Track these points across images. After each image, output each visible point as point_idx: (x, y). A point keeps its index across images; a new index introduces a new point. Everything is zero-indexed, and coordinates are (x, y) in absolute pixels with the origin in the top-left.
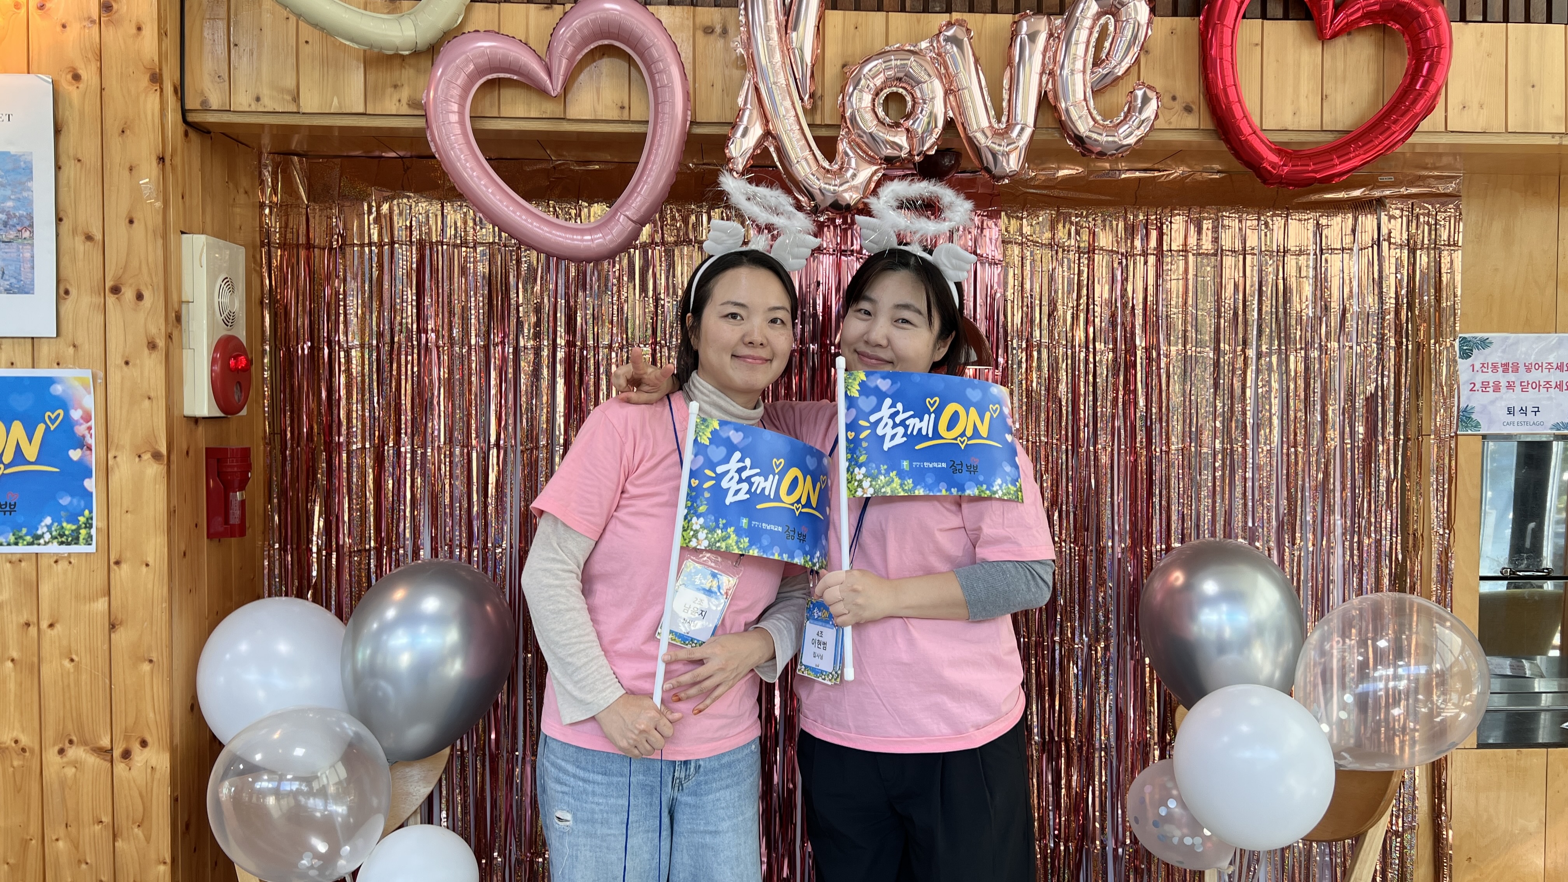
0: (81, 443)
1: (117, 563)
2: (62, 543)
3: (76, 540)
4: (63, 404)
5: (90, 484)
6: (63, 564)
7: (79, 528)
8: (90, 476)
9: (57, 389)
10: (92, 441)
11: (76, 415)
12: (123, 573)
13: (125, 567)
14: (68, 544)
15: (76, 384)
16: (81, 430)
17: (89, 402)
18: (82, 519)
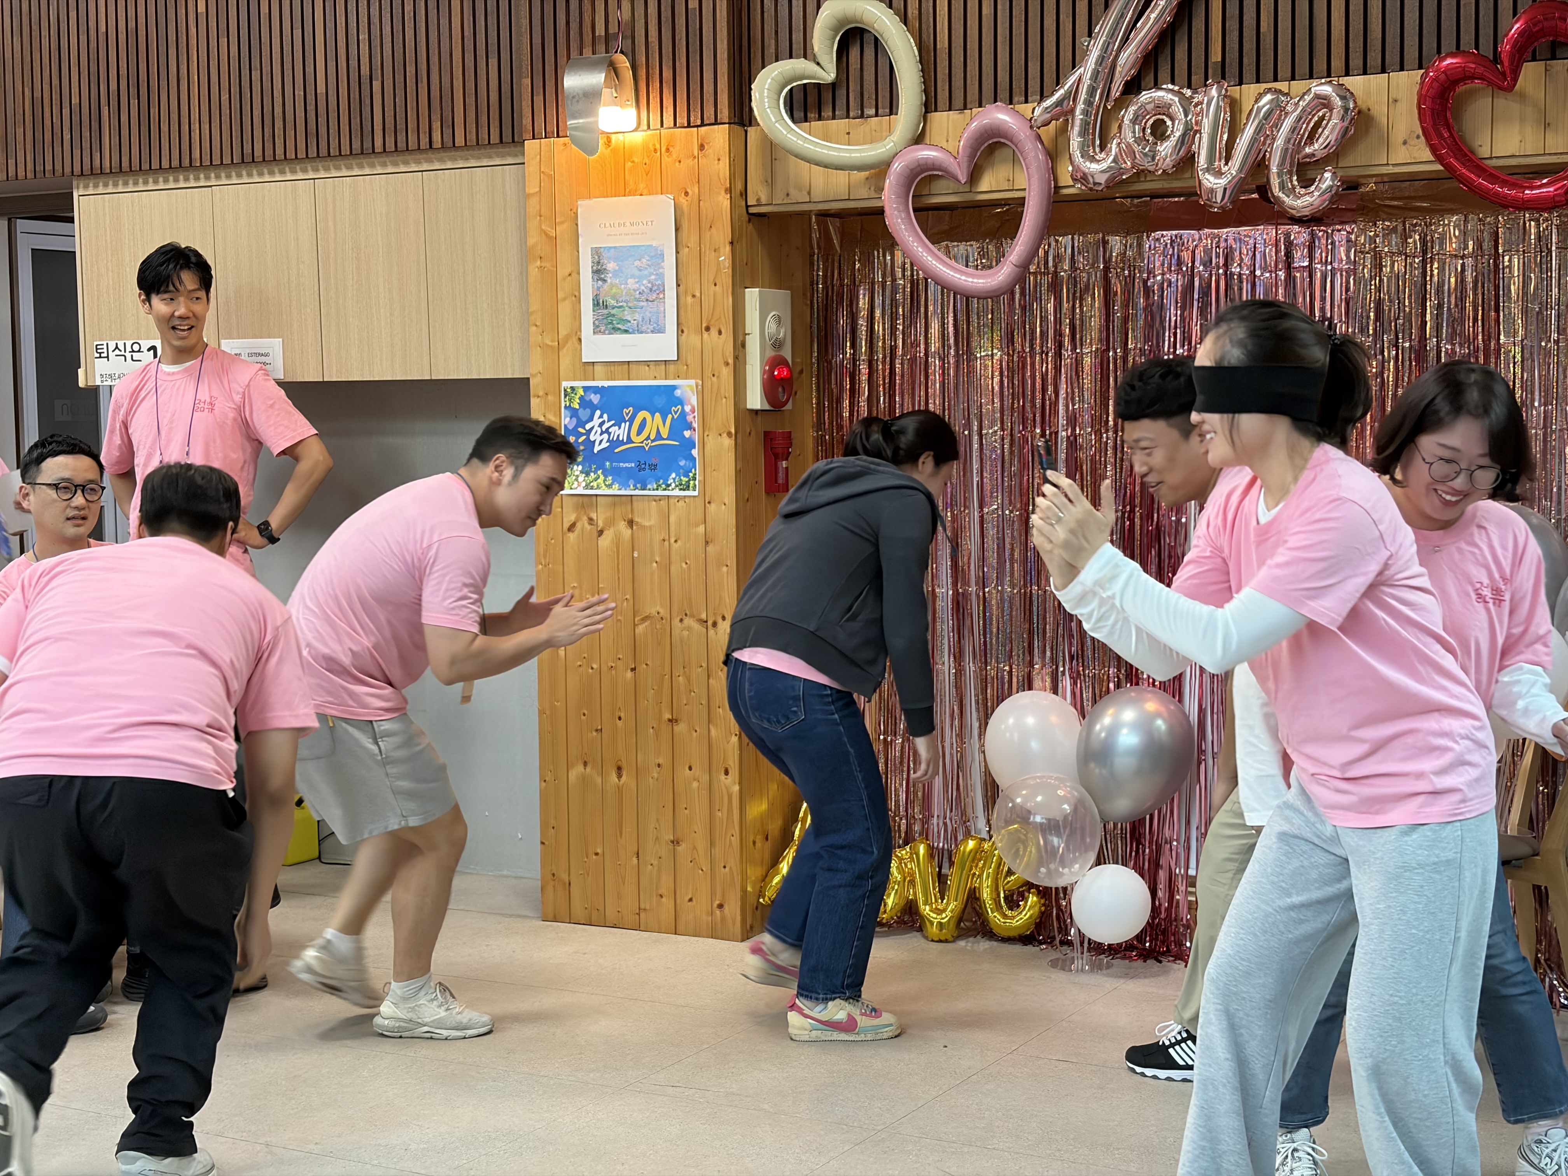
0: (690, 427)
1: (709, 503)
2: (681, 489)
3: (688, 488)
4: (680, 402)
5: (695, 452)
6: (682, 503)
7: (690, 480)
8: (695, 448)
9: (678, 393)
10: (695, 425)
11: (687, 409)
12: (712, 508)
13: (713, 505)
14: (684, 490)
15: (688, 389)
16: (690, 418)
17: (694, 400)
18: (691, 475)
